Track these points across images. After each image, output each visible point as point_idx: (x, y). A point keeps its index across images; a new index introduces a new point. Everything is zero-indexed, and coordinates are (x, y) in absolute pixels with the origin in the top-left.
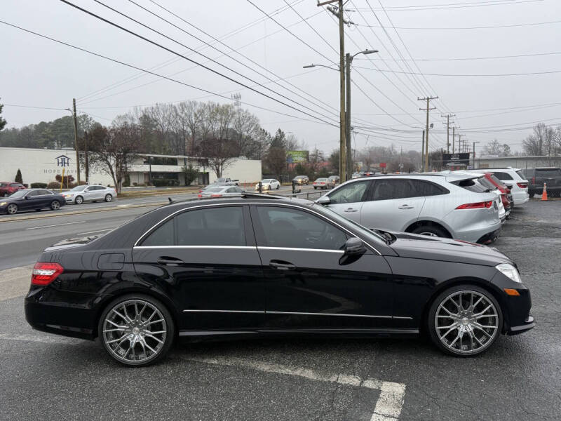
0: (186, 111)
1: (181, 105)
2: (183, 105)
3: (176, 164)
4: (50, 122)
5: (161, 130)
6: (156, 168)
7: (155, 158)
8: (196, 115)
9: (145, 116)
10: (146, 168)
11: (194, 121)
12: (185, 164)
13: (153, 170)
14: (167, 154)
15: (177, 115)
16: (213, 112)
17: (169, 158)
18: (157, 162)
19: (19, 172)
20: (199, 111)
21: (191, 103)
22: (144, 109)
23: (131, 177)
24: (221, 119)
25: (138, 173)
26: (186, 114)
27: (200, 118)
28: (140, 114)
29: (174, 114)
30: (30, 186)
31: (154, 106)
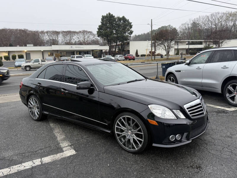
0: (213, 18)
1: (211, 15)
2: (212, 15)
3: (202, 44)
4: (156, 30)
5: (200, 28)
6: (192, 46)
7: (192, 42)
8: (218, 19)
9: (194, 22)
10: (187, 47)
11: (217, 22)
12: (206, 44)
13: (190, 47)
14: (198, 40)
15: (209, 20)
16: (228, 16)
17: (199, 42)
18: (193, 43)
19: (137, 50)
20: (220, 17)
21: (216, 13)
22: (193, 19)
23: (179, 51)
24: (232, 19)
25: (183, 49)
26: (213, 20)
27: (221, 20)
28: (192, 22)
29: (208, 20)
30: (140, 56)
31: (198, 17)
